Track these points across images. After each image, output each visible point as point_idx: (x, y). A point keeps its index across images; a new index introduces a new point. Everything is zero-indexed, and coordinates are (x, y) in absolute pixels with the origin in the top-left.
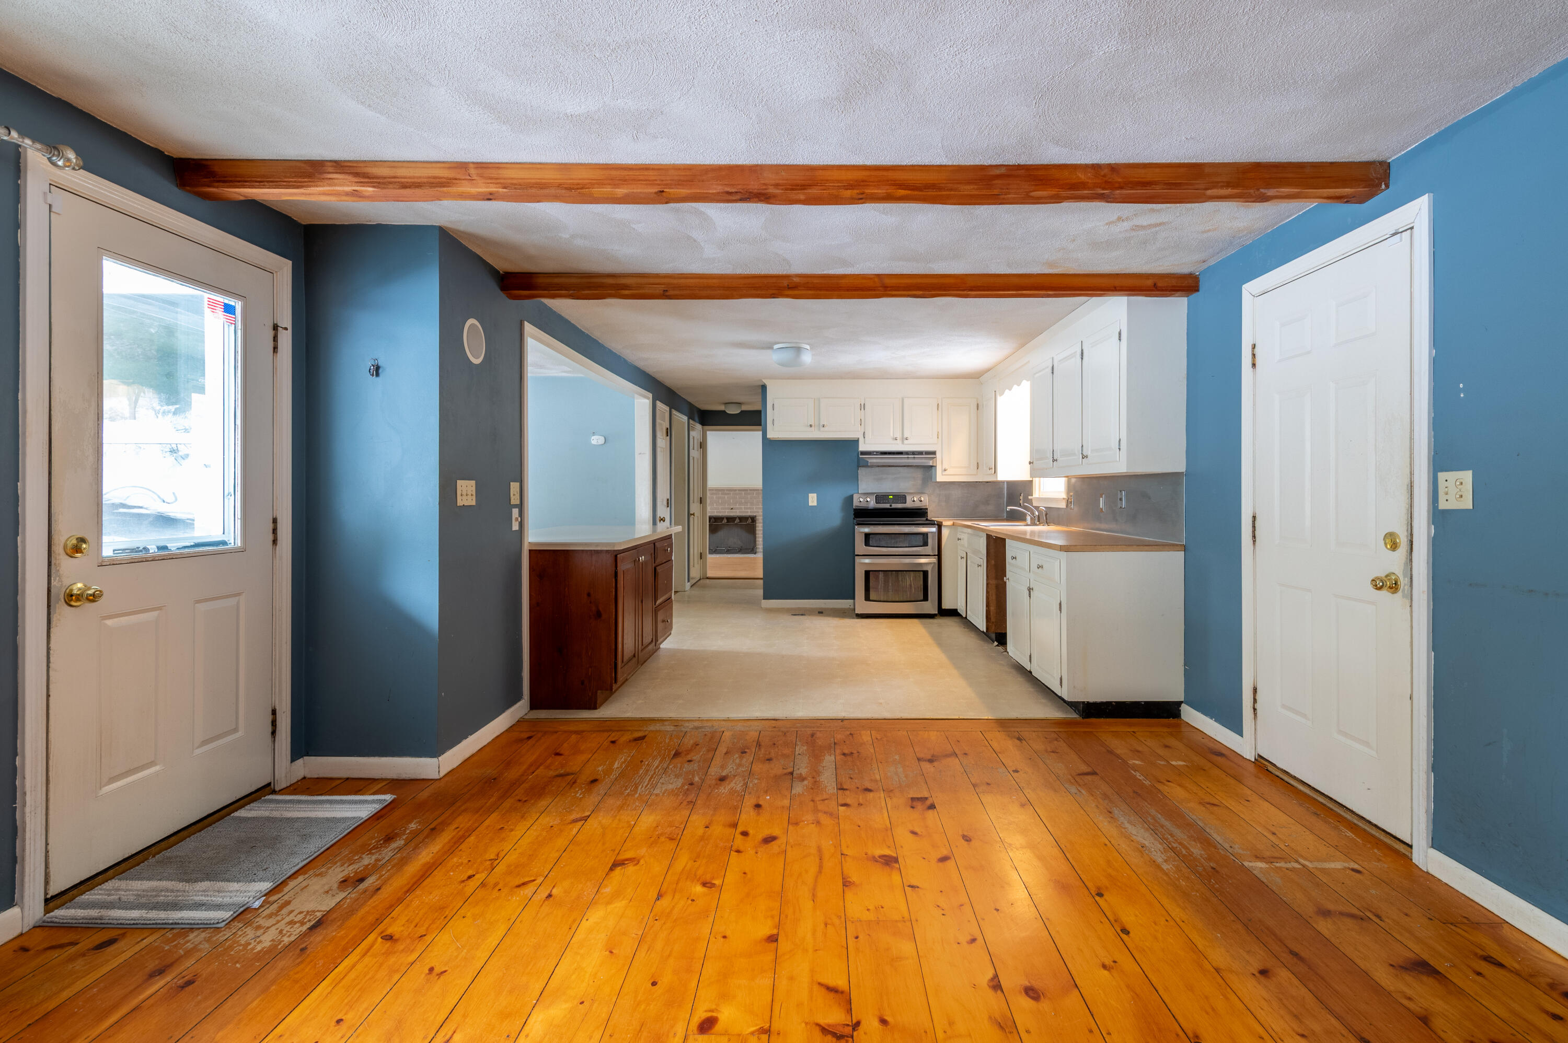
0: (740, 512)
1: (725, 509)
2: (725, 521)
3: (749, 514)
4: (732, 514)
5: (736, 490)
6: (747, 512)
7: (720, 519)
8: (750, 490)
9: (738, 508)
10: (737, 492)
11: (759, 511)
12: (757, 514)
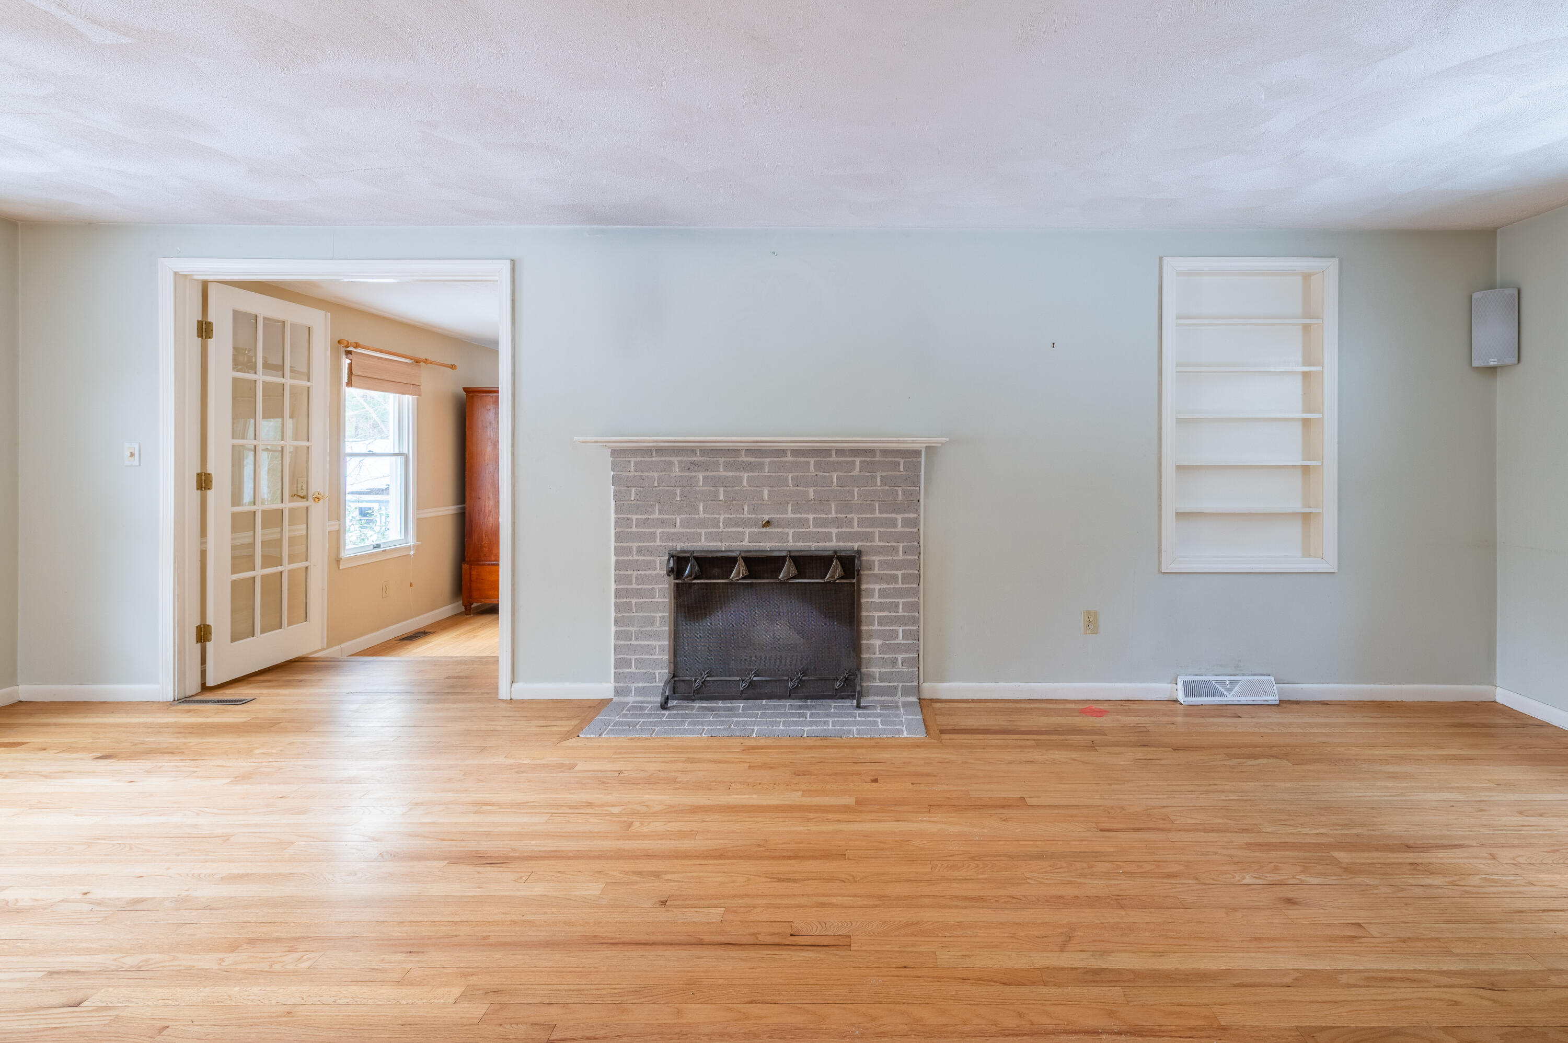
0: (797, 537)
1: (744, 523)
2: (738, 572)
3: (834, 544)
4: (770, 544)
5: (783, 452)
6: (828, 537)
7: (724, 563)
8: (841, 452)
9: (791, 523)
10: (789, 458)
11: (874, 533)
12: (868, 544)
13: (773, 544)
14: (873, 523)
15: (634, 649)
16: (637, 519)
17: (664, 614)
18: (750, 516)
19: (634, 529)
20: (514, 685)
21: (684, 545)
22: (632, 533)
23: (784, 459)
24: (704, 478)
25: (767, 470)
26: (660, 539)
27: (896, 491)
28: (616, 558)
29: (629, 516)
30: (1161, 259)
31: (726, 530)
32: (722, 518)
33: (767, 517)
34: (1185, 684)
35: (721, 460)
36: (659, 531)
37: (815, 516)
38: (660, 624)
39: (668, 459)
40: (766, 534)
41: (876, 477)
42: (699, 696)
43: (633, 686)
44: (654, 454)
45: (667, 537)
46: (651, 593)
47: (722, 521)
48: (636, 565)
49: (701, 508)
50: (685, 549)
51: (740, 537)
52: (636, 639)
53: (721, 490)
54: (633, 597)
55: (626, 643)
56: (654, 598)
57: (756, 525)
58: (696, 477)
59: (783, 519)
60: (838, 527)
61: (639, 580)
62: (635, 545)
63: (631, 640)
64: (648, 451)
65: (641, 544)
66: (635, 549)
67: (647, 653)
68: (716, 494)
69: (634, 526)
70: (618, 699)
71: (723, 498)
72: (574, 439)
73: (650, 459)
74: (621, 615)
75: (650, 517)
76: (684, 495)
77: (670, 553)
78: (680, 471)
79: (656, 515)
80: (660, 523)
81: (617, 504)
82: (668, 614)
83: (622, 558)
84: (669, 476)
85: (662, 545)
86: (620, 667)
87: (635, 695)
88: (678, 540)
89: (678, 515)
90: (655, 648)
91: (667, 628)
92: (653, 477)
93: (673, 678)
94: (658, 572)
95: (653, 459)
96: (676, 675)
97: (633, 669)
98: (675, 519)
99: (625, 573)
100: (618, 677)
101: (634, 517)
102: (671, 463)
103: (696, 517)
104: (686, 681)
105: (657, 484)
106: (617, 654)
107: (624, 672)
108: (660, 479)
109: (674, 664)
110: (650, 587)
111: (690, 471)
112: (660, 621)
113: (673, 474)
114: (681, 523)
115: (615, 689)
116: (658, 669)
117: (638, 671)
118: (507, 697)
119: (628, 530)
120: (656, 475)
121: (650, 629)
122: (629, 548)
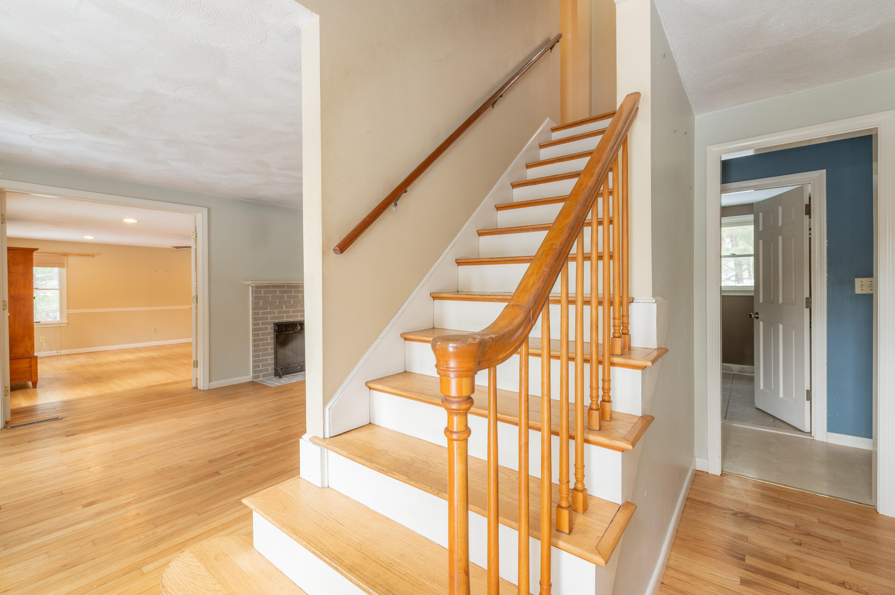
2: (298, 328)
7: (293, 326)
15: (260, 361)
16: (261, 312)
17: (272, 346)
18: (300, 309)
19: (260, 316)
20: (211, 383)
21: (278, 320)
22: (260, 317)
24: (287, 296)
26: (270, 319)
28: (253, 327)
29: (259, 311)
31: (293, 314)
36: (269, 316)
38: (270, 350)
39: (275, 289)
42: (285, 373)
43: (261, 374)
44: (271, 287)
45: (272, 318)
46: (267, 339)
48: (261, 329)
49: (284, 307)
50: (279, 322)
52: (262, 357)
53: (292, 300)
54: (261, 341)
55: (258, 359)
58: (284, 296)
61: (263, 334)
62: (261, 322)
63: (260, 357)
64: (268, 287)
65: (263, 321)
66: (261, 323)
67: (266, 361)
68: (290, 302)
69: (260, 315)
70: (254, 380)
71: (292, 303)
72: (242, 282)
73: (269, 290)
74: (256, 348)
75: (266, 311)
76: (279, 302)
77: (274, 324)
78: (279, 294)
79: (269, 310)
80: (270, 313)
81: (254, 307)
82: (273, 346)
83: (256, 327)
84: (275, 295)
85: (271, 321)
86: (256, 368)
87: (262, 378)
88: (276, 319)
89: (277, 309)
90: (269, 359)
91: (273, 351)
92: (269, 296)
93: (275, 369)
94: (269, 331)
95: (270, 289)
96: (277, 367)
97: (261, 368)
98: (275, 311)
99: (257, 332)
100: (254, 372)
101: (260, 311)
102: (277, 291)
103: (283, 310)
104: (280, 369)
105: (270, 299)
106: (254, 363)
107: (257, 370)
108: (272, 296)
109: (276, 364)
110: (266, 337)
111: (282, 293)
112: (271, 349)
113: (276, 295)
114: (277, 313)
115: (253, 377)
116: (270, 366)
117: (262, 368)
118: (206, 388)
119: (259, 316)
120: (270, 295)
121: (267, 352)
122: (259, 323)
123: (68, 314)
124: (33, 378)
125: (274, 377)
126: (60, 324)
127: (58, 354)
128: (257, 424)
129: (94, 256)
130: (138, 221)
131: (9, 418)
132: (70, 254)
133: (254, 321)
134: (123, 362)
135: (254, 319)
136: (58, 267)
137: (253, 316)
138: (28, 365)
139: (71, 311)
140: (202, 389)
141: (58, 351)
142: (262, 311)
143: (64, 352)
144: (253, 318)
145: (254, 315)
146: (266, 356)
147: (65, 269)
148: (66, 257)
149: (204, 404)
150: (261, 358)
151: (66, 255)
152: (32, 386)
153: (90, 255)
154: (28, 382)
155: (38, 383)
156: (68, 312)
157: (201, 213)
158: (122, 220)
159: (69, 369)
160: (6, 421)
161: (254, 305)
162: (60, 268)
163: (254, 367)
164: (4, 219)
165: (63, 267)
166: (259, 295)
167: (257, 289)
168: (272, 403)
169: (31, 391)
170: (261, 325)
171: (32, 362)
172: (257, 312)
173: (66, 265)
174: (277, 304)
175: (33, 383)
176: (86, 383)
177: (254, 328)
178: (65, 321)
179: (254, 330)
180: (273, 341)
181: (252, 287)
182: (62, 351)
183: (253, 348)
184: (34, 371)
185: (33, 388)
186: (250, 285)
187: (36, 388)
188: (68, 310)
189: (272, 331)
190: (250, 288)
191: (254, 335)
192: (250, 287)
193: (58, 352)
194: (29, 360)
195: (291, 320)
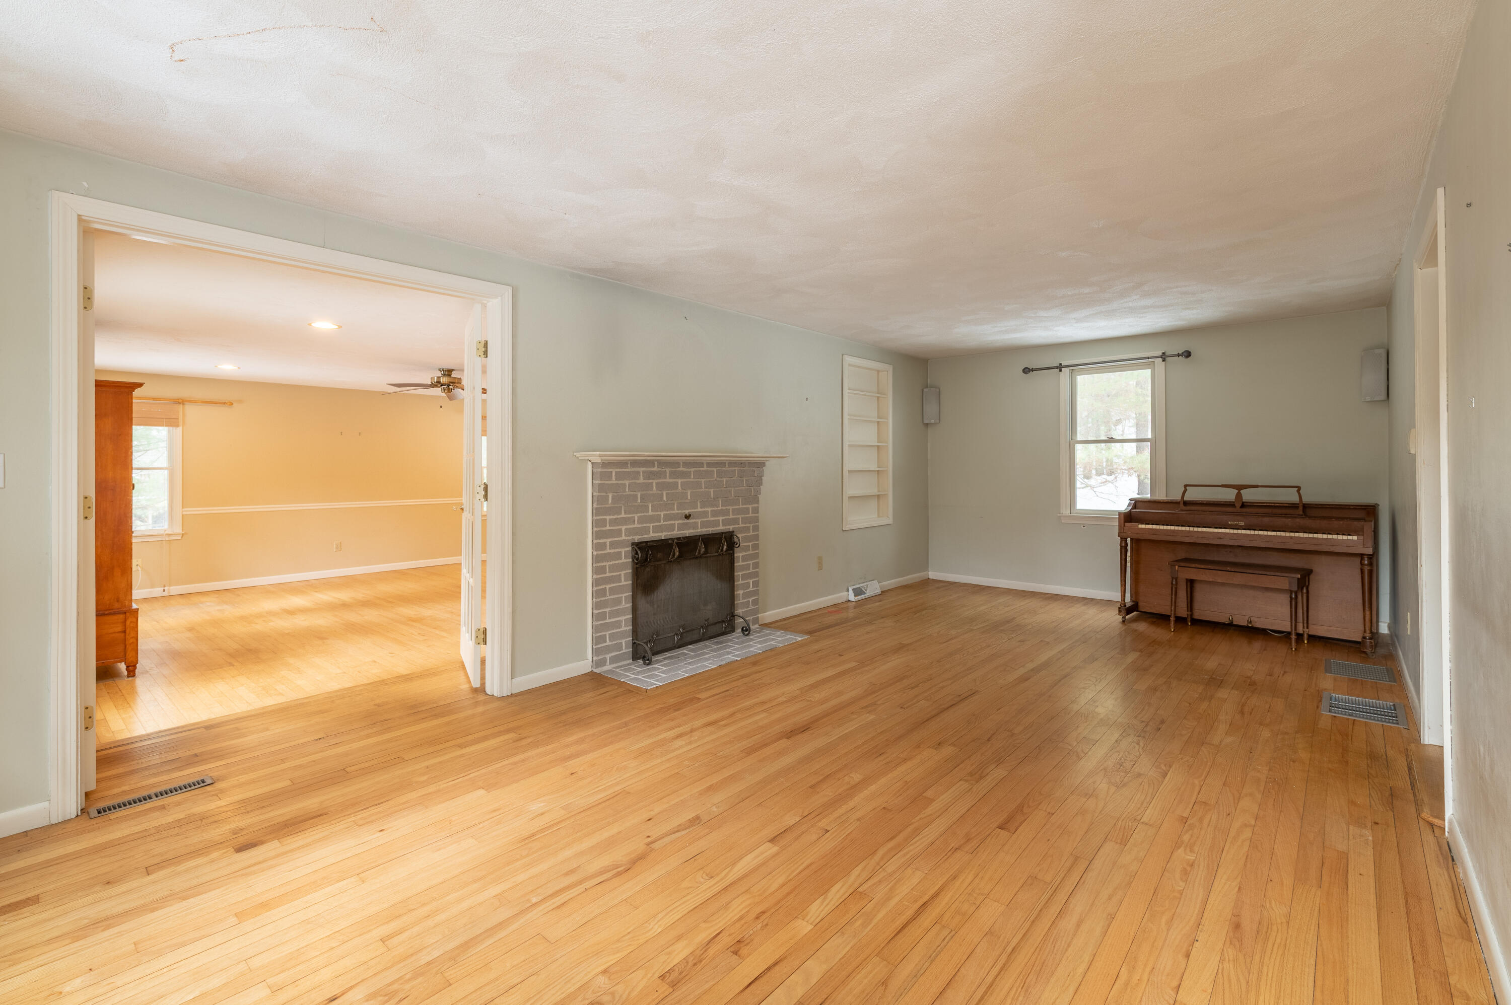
0: (702, 525)
1: (674, 518)
2: (675, 551)
3: (721, 528)
4: (688, 531)
6: (718, 523)
7: (667, 547)
8: (730, 463)
9: (700, 515)
10: (705, 468)
11: (739, 518)
12: (737, 526)
13: (690, 531)
14: (739, 511)
15: (606, 627)
16: (610, 519)
17: (627, 594)
18: (678, 512)
19: (608, 528)
20: (514, 680)
21: (640, 537)
22: (607, 530)
23: (701, 469)
24: (657, 484)
25: (692, 477)
26: (625, 534)
27: (751, 489)
28: (595, 553)
29: (605, 517)
30: (843, 355)
31: (665, 523)
32: (662, 514)
33: (687, 512)
34: (854, 590)
35: (668, 470)
36: (623, 528)
37: (712, 509)
38: (625, 603)
39: (636, 469)
40: (687, 524)
41: (743, 481)
43: (608, 656)
44: (629, 465)
45: (629, 532)
46: (619, 579)
47: (662, 517)
48: (608, 557)
49: (650, 508)
50: (640, 540)
51: (672, 528)
52: (609, 618)
53: (665, 493)
54: (607, 584)
56: (621, 582)
57: (681, 519)
58: (652, 483)
59: (695, 512)
60: (723, 516)
61: (611, 568)
62: (607, 541)
63: (605, 619)
64: (623, 464)
65: (612, 540)
66: (608, 544)
67: (617, 628)
68: (661, 496)
69: (608, 525)
70: (595, 671)
71: (665, 499)
72: (575, 454)
73: (625, 470)
74: (599, 600)
75: (618, 517)
76: (642, 498)
77: (633, 544)
78: (644, 479)
79: (623, 515)
80: (625, 521)
81: (596, 508)
82: (631, 593)
83: (600, 553)
84: (635, 483)
85: (627, 538)
86: (599, 644)
87: (610, 664)
88: (636, 534)
89: (637, 514)
90: (622, 622)
91: (630, 605)
92: (625, 484)
93: (634, 643)
94: (623, 560)
95: (627, 470)
96: (637, 640)
97: (608, 643)
98: (634, 517)
99: (602, 564)
100: (596, 652)
101: (608, 518)
102: (638, 473)
103: (647, 514)
104: (644, 643)
105: (627, 490)
106: (596, 632)
107: (601, 647)
108: (629, 485)
109: (635, 632)
110: (618, 573)
111: (649, 478)
112: (625, 599)
113: (638, 481)
114: (638, 520)
115: (594, 662)
116: (624, 639)
117: (611, 643)
118: (506, 693)
119: (604, 529)
120: (627, 482)
121: (619, 607)
122: (605, 543)
123: (183, 515)
124: (130, 654)
125: (631, 661)
126: (169, 535)
127: (166, 594)
128: (697, 818)
129: (232, 404)
130: (340, 327)
131: (92, 786)
132: (190, 401)
133: (596, 539)
134: (290, 612)
135: (597, 535)
136: (166, 426)
137: (595, 529)
138: (120, 628)
139: (190, 511)
140: (496, 695)
141: (166, 588)
142: (612, 517)
143: (175, 590)
144: (594, 534)
145: (596, 527)
146: (618, 617)
147: (180, 429)
148: (181, 405)
149: (524, 742)
150: (608, 621)
151: (181, 402)
152: (126, 673)
153: (225, 403)
154: (119, 664)
155: (137, 665)
156: (184, 513)
157: (500, 298)
158: (310, 325)
159: (191, 629)
160: (86, 791)
161: (597, 505)
162: (171, 428)
163: (597, 640)
164: (89, 298)
165: (176, 425)
166: (607, 482)
167: (604, 468)
168: (679, 743)
169: (123, 683)
170: (610, 549)
171: (128, 623)
172: (601, 519)
173: (181, 423)
174: (639, 501)
175: (128, 667)
176: (231, 664)
177: (597, 555)
178: (178, 530)
179: (597, 559)
180: (630, 582)
181: (592, 463)
182: (172, 587)
183: (594, 600)
184: (131, 641)
185: (128, 676)
186: (588, 459)
187: (134, 676)
188: (184, 509)
189: (628, 560)
190: (590, 465)
191: (596, 571)
192: (590, 463)
193: (164, 591)
194: (122, 617)
195: (661, 536)
